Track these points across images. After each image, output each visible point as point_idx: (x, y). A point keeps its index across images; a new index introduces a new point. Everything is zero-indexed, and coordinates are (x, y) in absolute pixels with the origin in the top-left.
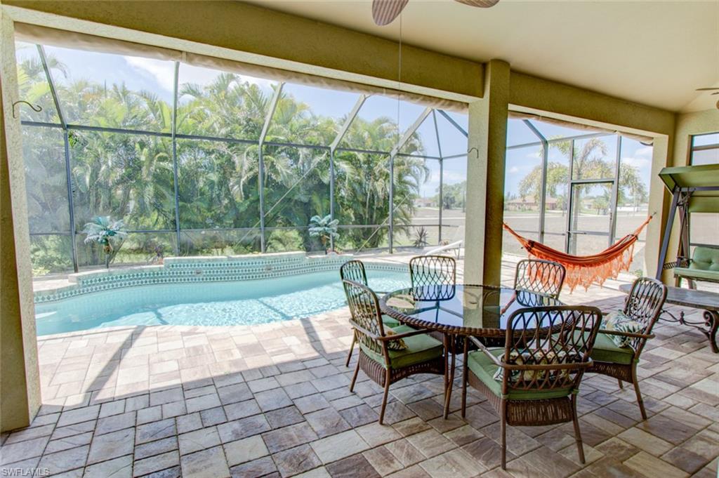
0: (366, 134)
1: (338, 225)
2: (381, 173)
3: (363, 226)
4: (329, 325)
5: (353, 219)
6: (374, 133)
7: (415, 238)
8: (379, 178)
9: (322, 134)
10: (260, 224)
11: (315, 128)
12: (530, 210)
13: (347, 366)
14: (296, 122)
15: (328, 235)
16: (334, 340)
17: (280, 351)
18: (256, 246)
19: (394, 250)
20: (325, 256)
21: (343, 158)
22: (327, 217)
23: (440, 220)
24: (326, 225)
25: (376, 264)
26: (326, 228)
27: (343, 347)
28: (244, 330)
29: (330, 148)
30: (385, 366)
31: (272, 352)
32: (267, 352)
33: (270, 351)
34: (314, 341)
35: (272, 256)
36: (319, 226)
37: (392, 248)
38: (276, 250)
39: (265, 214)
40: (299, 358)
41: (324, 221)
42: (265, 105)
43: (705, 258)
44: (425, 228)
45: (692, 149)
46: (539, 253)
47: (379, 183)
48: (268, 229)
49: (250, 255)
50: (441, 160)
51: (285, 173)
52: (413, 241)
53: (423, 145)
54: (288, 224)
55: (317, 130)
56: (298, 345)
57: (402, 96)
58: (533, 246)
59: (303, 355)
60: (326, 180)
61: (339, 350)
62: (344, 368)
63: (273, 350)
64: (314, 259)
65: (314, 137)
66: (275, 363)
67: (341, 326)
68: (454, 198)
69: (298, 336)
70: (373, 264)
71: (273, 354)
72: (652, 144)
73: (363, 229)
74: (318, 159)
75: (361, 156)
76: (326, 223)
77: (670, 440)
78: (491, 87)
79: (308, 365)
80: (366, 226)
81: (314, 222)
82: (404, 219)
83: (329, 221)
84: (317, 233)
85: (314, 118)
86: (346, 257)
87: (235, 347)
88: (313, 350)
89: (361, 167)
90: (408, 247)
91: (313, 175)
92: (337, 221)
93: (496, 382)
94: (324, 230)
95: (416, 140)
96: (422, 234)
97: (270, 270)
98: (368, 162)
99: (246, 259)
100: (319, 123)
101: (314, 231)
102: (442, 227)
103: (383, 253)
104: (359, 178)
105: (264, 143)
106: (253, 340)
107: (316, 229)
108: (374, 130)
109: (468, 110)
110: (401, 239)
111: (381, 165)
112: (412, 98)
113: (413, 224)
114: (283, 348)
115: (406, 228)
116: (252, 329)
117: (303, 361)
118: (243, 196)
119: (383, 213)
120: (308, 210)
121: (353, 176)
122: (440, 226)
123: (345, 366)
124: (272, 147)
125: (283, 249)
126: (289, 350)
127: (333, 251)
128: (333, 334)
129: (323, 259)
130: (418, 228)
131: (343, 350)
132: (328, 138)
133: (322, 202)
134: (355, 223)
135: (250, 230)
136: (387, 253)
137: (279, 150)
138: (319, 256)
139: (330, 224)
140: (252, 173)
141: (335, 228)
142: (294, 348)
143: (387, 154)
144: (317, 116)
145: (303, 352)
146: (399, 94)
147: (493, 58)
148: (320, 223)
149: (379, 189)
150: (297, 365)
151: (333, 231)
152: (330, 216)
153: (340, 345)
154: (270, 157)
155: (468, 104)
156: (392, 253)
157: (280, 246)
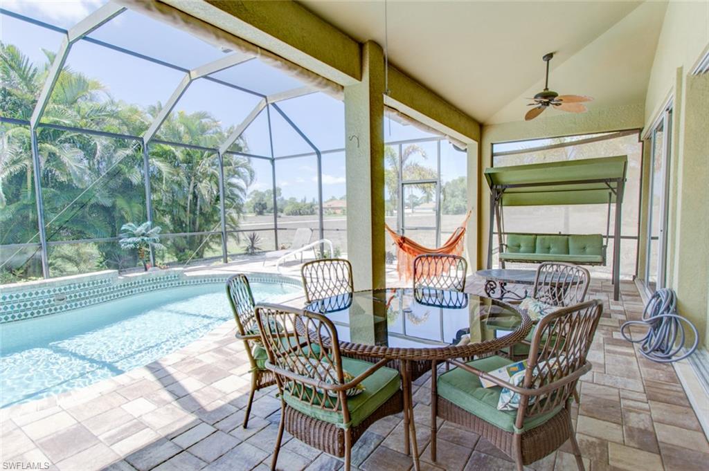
0: (182, 129)
1: (160, 233)
2: (205, 175)
3: (186, 234)
4: (189, 369)
5: (172, 227)
6: (193, 128)
7: (247, 244)
8: (203, 179)
9: (124, 123)
10: (38, 236)
11: (114, 115)
12: (335, 213)
13: (245, 427)
14: (85, 106)
15: (147, 246)
16: (207, 389)
17: (126, 430)
18: (33, 268)
19: (228, 258)
20: (145, 273)
21: (155, 154)
22: (144, 224)
23: (276, 225)
24: (143, 235)
25: (214, 276)
26: (146, 238)
27: (224, 397)
28: (42, 409)
29: (142, 139)
30: (344, 426)
31: (112, 437)
32: (101, 438)
33: (107, 435)
34: (181, 396)
35: (65, 280)
36: (134, 235)
37: (227, 256)
38: (62, 272)
39: (46, 224)
40: (163, 434)
41: (141, 229)
42: (33, 75)
43: (515, 243)
44: (257, 233)
45: (493, 155)
46: (409, 249)
47: (203, 184)
48: (52, 244)
49: (21, 283)
50: (273, 160)
51: (75, 168)
52: (244, 247)
53: (248, 146)
54: (79, 235)
55: (117, 117)
56: (153, 412)
57: (279, 63)
58: (404, 242)
59: (167, 426)
60: (136, 178)
61: (221, 403)
62: (241, 433)
63: (113, 432)
64: (130, 278)
65: (113, 125)
66: (122, 455)
67: (208, 365)
68: (266, 203)
69: (147, 397)
70: (208, 276)
71: (114, 440)
72: (466, 150)
73: (185, 237)
74: (122, 153)
75: (179, 153)
76: (144, 231)
77: (613, 420)
78: (370, 70)
79: (184, 441)
80: (188, 234)
81: (125, 231)
82: (233, 225)
83: (147, 230)
84: (132, 245)
85: (112, 103)
86: (175, 271)
87: (32, 445)
88: (183, 413)
89: (178, 166)
90: (240, 255)
91: (116, 173)
92: (158, 228)
93: (501, 413)
94: (143, 240)
95: (241, 141)
96: (253, 239)
97: (63, 300)
98: (189, 160)
99: (19, 289)
100: (120, 109)
101: (126, 243)
102: (278, 231)
103: (215, 264)
104: (179, 179)
105: (39, 124)
106: (65, 423)
107: (130, 240)
108: (193, 124)
109: (343, 94)
110: (233, 247)
111: (206, 165)
112: (290, 68)
113: (242, 229)
114: (129, 424)
115: (235, 234)
116: (59, 403)
117: (171, 438)
118: (4, 199)
119: (208, 219)
120: (111, 217)
121: (170, 176)
122: (276, 229)
123: (242, 427)
124: (50, 132)
125: (75, 269)
126: (140, 425)
127: (155, 266)
128: (202, 380)
129: (143, 277)
130: (249, 233)
131: (227, 401)
132: (133, 129)
133: (131, 207)
134: (175, 231)
135: (22, 246)
136: (222, 263)
137: (63, 137)
138: (137, 275)
139: (149, 232)
140: (18, 167)
141: (157, 238)
142: (148, 419)
143: (214, 151)
144: (116, 100)
145: (166, 422)
146: (276, 60)
147: (370, 39)
148: (135, 232)
149: (204, 192)
150: (163, 448)
151: (155, 241)
152: (149, 223)
153: (219, 396)
154: (48, 145)
155: (343, 87)
156: (226, 262)
157: (70, 267)
